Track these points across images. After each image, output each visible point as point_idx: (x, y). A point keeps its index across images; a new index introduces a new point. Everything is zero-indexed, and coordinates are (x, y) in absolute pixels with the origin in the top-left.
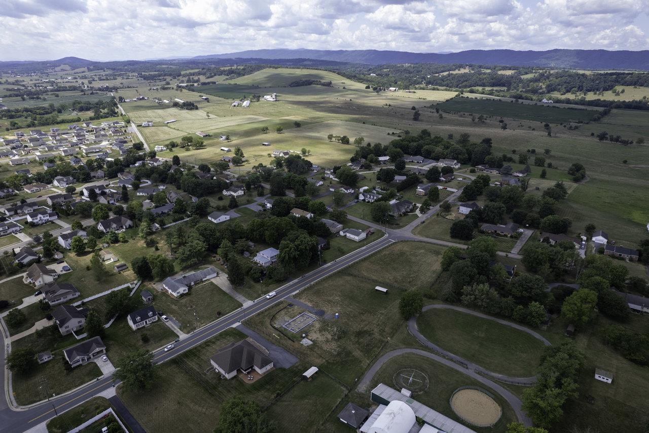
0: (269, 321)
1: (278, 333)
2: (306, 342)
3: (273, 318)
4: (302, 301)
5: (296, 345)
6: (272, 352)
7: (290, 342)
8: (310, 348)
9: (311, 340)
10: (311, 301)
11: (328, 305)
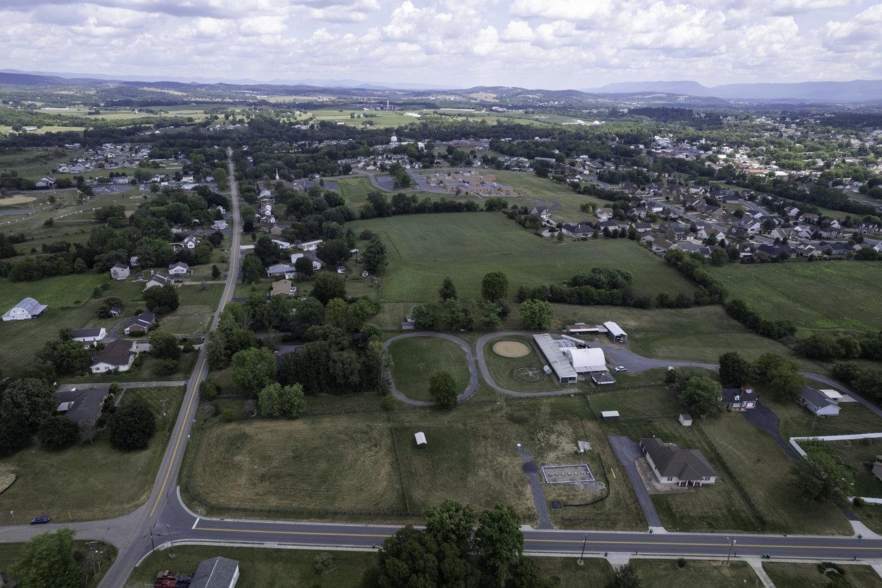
0: (608, 499)
1: (608, 476)
2: (584, 446)
3: (598, 501)
4: (531, 503)
5: (598, 450)
6: (632, 460)
7: (603, 457)
8: (586, 438)
9: (577, 445)
10: (520, 494)
11: (507, 472)
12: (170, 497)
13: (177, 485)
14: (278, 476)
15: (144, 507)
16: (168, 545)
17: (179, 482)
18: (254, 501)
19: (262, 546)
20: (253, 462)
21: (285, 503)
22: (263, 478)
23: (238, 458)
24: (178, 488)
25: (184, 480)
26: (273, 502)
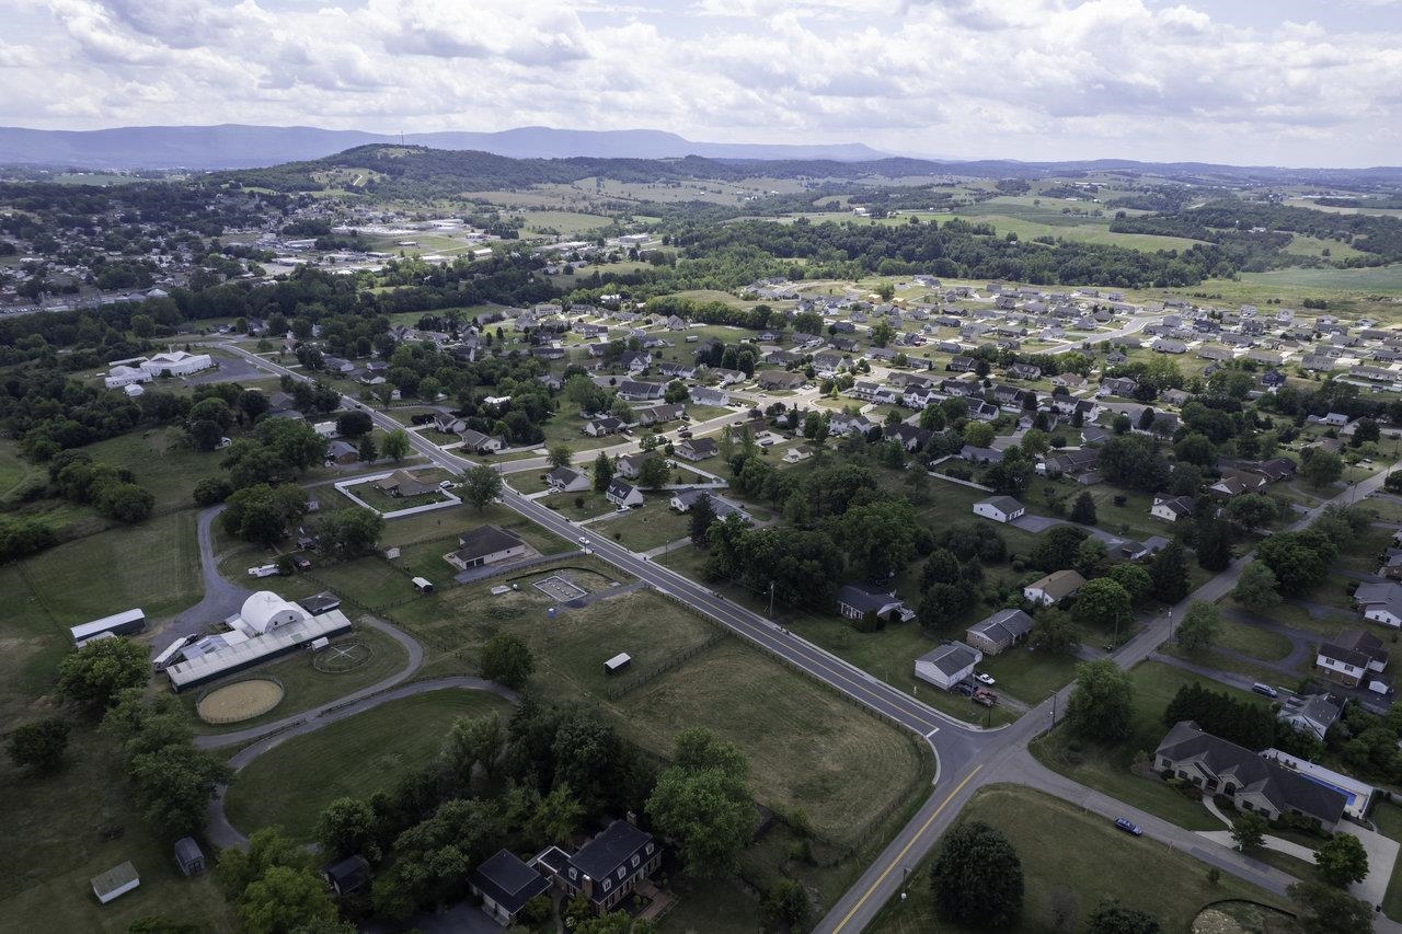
12: (952, 775)
13: (934, 788)
14: (808, 726)
15: (989, 780)
16: (973, 728)
17: (930, 790)
18: (855, 717)
19: (880, 681)
20: (822, 752)
21: (825, 699)
22: (825, 732)
23: (836, 768)
24: (934, 783)
25: (922, 786)
26: (836, 707)
